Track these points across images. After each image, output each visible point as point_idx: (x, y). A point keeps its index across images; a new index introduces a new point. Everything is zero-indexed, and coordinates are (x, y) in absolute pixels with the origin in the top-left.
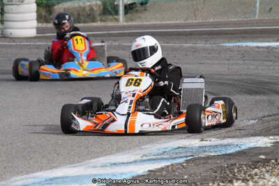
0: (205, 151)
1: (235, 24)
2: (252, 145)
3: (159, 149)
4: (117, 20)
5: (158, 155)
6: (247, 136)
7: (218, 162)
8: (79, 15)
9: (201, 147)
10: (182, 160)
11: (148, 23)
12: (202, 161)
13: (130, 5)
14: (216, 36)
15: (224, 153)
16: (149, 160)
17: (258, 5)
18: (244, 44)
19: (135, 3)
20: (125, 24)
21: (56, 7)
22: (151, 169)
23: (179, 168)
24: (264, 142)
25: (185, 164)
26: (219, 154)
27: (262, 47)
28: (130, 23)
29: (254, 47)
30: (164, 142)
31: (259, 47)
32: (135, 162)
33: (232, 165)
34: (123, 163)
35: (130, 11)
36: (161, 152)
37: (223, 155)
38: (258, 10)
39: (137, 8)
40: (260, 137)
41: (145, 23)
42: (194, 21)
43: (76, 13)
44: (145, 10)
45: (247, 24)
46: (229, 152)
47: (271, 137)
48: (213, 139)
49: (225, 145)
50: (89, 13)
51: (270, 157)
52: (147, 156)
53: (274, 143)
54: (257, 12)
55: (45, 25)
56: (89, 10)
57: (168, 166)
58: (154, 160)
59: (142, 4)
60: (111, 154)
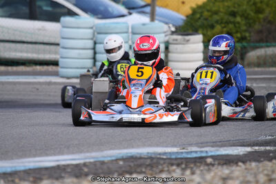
46: (189, 156)
49: (193, 152)
53: (250, 152)
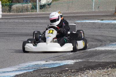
0: (45, 66)
1: (84, 13)
2: (65, 63)
3: (26, 66)
4: (36, 11)
5: (25, 68)
6: (65, 60)
7: (47, 71)
8: (22, 9)
9: (44, 64)
10: (32, 70)
11: (48, 13)
12: (40, 71)
13: (44, 5)
14: (75, 18)
15: (52, 67)
16: (18, 70)
17: (93, 5)
18: (84, 21)
19: (45, 5)
20: (39, 13)
21: (13, 6)
22: (17, 74)
23: (29, 74)
24: (71, 62)
25: (32, 72)
26: (50, 67)
27: (91, 23)
28: (41, 13)
29: (88, 22)
30: (30, 63)
31: (90, 23)
32: (13, 71)
33: (52, 72)
34: (8, 72)
35: (43, 8)
36: (27, 66)
37: (52, 68)
38: (93, 7)
39: (46, 7)
40: (70, 60)
41: (47, 13)
42: (67, 12)
43: (21, 9)
44: (50, 7)
45: (88, 13)
47: (75, 60)
48: (51, 61)
49: (54, 64)
50: (26, 8)
51: (70, 69)
52: (20, 68)
54: (93, 8)
55: (6, 13)
56: (26, 7)
57: (25, 73)
58: (21, 70)
59: (48, 5)
60: (5, 68)
